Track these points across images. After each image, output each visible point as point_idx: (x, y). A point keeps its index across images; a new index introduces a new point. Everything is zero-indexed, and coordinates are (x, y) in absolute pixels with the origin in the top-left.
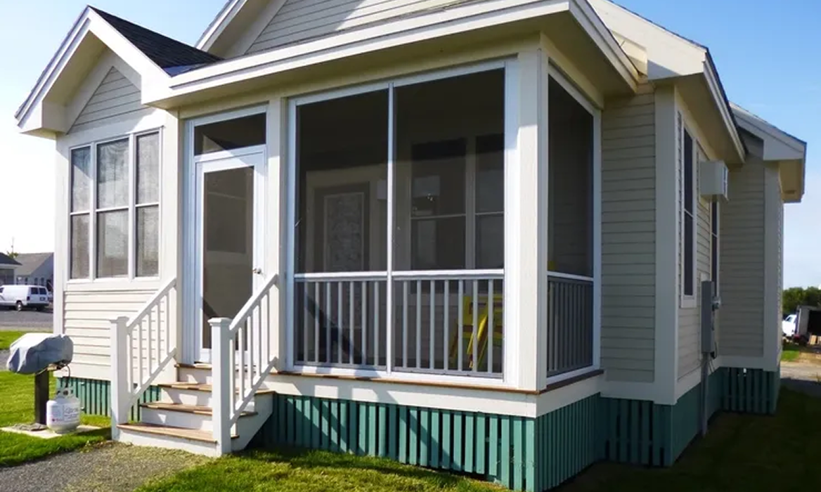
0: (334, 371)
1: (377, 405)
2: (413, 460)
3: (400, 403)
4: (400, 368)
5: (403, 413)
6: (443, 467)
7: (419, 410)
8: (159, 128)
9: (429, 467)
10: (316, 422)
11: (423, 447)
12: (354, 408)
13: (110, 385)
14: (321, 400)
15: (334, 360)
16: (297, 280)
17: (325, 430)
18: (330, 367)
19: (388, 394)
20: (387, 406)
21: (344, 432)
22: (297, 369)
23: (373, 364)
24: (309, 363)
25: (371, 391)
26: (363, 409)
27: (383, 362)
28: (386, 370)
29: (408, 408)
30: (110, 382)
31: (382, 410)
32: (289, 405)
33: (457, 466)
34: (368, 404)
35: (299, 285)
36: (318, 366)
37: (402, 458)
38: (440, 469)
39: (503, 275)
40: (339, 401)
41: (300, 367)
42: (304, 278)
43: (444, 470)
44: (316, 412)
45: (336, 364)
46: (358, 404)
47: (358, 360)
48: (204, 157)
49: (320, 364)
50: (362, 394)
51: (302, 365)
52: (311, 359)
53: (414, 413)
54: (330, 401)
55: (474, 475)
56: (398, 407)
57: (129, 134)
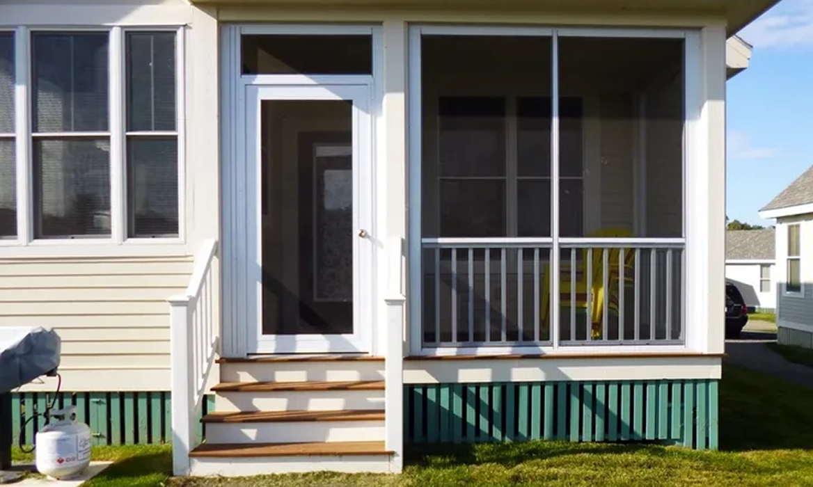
0: (482, 351)
1: (543, 385)
2: (587, 436)
3: (574, 379)
4: (567, 342)
5: (575, 390)
6: (622, 439)
7: (594, 384)
8: (178, 27)
9: (606, 441)
10: (458, 411)
11: (599, 422)
12: (510, 391)
13: (170, 398)
14: (465, 386)
15: (479, 338)
16: (425, 246)
17: (471, 419)
18: (477, 347)
19: (559, 371)
20: (556, 385)
21: (497, 419)
22: (428, 352)
23: (533, 339)
24: (443, 344)
25: (537, 369)
26: (524, 391)
27: (545, 336)
28: (552, 345)
29: (581, 384)
30: (169, 393)
31: (549, 390)
32: (415, 395)
33: (638, 436)
34: (530, 385)
35: (427, 252)
36: (458, 347)
37: (574, 437)
38: (619, 441)
39: (683, 244)
40: (490, 386)
41: (433, 349)
42: (437, 243)
43: (622, 442)
44: (458, 401)
45: (484, 343)
46: (517, 386)
47: (512, 336)
48: (261, 79)
49: (460, 344)
50: (522, 374)
51: (436, 347)
52: (446, 338)
53: (588, 388)
54: (478, 386)
55: (657, 441)
56: (569, 384)
57: (112, 27)
